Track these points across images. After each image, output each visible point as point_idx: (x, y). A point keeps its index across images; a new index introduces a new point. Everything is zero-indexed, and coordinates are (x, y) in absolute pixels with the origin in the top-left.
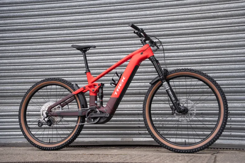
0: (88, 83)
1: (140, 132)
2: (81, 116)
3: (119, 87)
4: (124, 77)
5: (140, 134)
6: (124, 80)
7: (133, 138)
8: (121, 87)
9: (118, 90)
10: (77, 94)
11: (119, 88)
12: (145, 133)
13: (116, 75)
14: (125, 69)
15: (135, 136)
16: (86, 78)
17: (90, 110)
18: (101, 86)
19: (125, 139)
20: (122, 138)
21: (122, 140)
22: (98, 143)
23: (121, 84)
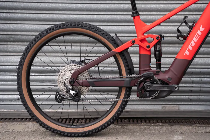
0: (136, 35)
1: (191, 97)
2: (127, 88)
5: (191, 100)
6: (201, 32)
7: (180, 106)
9: (190, 47)
11: (193, 44)
12: (199, 99)
13: (184, 24)
14: (200, 16)
15: (183, 103)
16: (133, 28)
19: (167, 107)
20: (164, 105)
21: (164, 109)
22: (130, 114)
23: (197, 39)
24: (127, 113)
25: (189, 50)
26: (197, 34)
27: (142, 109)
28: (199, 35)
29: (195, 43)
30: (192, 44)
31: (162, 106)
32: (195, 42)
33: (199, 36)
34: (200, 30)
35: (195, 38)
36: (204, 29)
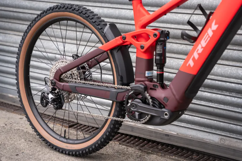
3: (200, 49)
4: (215, 24)
6: (213, 31)
8: (204, 49)
9: (196, 55)
10: (112, 50)
17: (132, 92)
18: (160, 37)
19: (227, 140)
20: (223, 137)
21: (222, 142)
22: (170, 139)
23: (205, 42)
24: (166, 137)
25: (194, 59)
26: (207, 34)
27: (191, 135)
28: (209, 37)
29: (202, 49)
30: (198, 50)
31: (221, 137)
32: (202, 47)
33: (209, 39)
34: (211, 28)
35: (204, 40)
36: (217, 26)
